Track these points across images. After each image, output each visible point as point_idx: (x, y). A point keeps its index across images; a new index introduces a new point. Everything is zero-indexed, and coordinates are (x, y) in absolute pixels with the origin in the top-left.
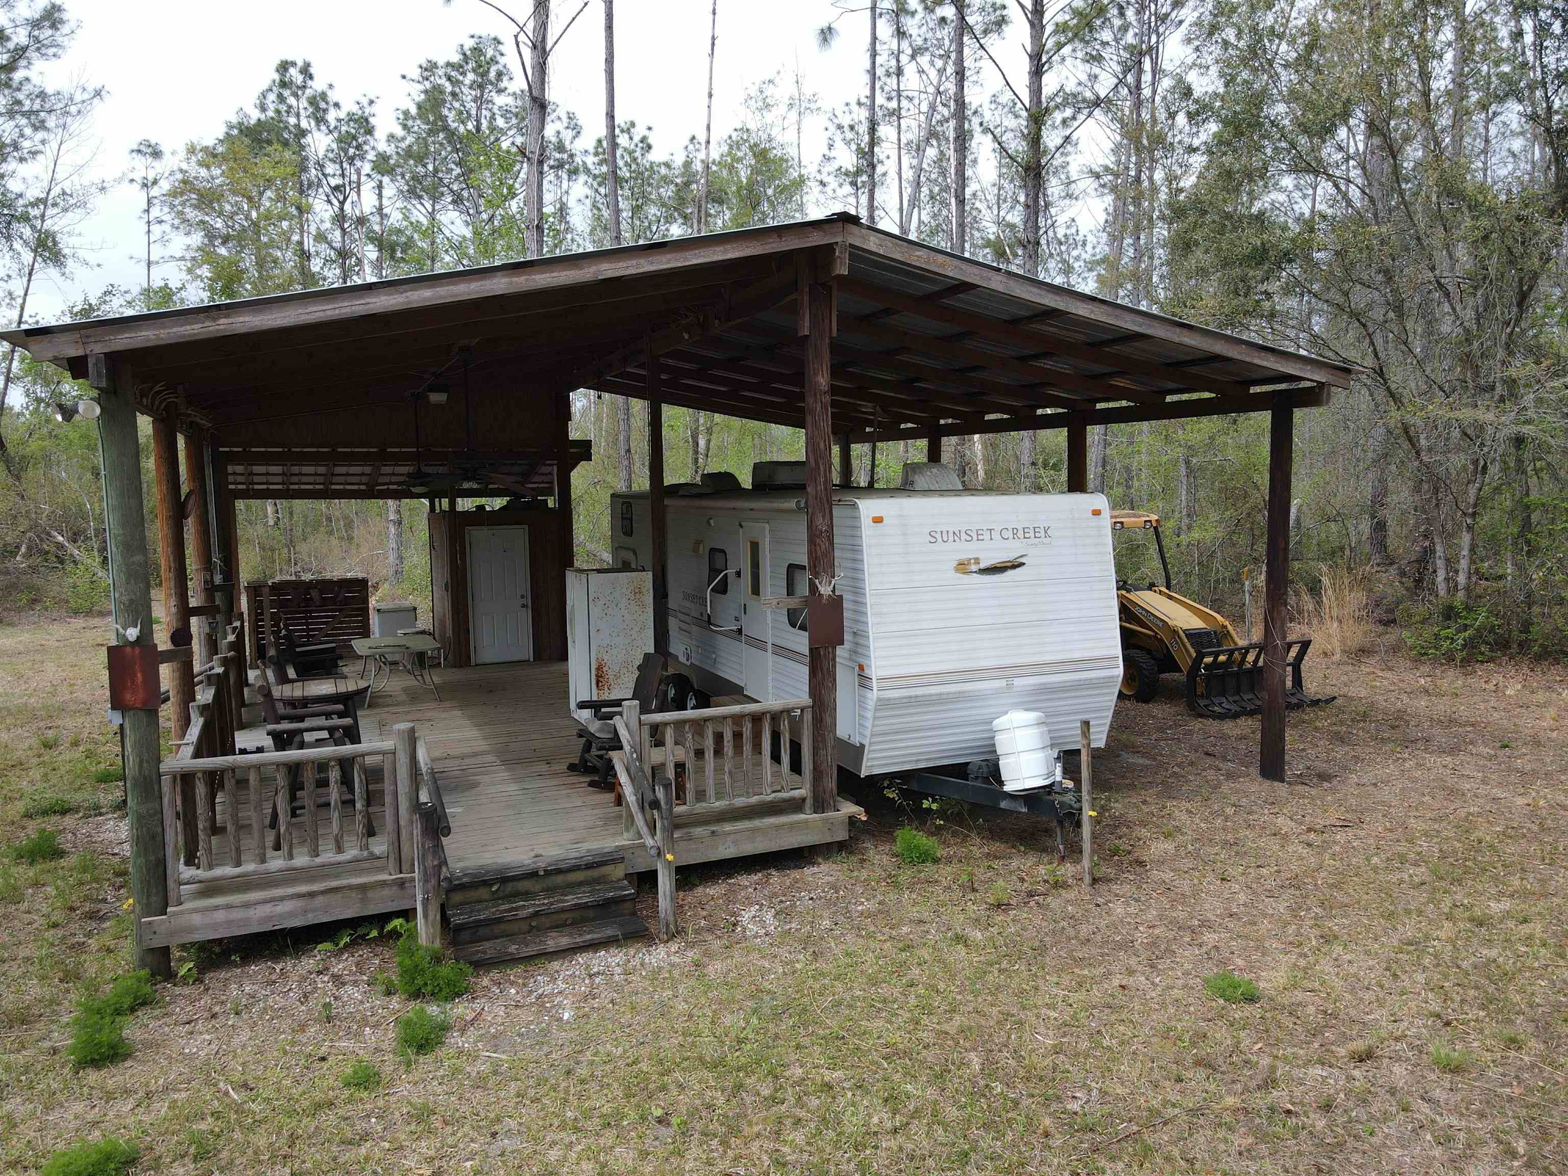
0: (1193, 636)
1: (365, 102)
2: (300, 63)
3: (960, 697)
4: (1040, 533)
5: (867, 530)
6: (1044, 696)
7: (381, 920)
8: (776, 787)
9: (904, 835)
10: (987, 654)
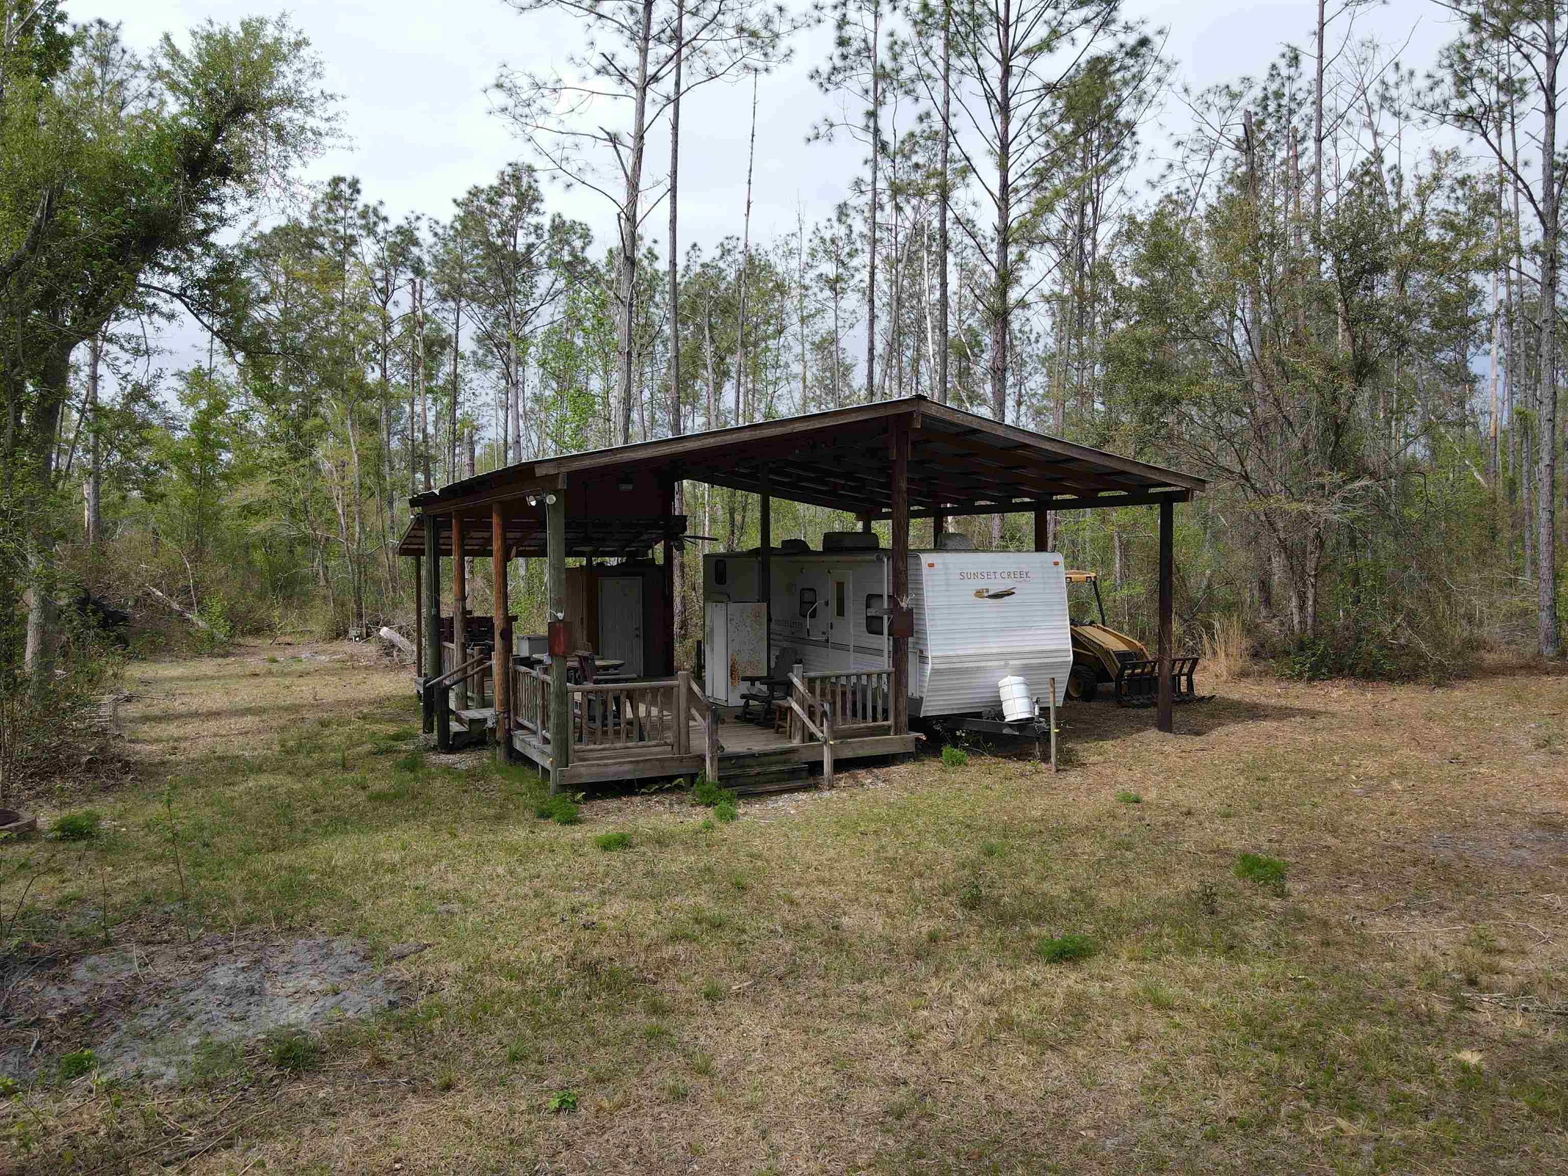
0: (1120, 655)
1: (412, 218)
2: (349, 179)
3: (978, 669)
4: (1023, 575)
5: (925, 569)
6: (1027, 672)
7: (670, 779)
8: (875, 719)
9: (947, 750)
10: (994, 646)
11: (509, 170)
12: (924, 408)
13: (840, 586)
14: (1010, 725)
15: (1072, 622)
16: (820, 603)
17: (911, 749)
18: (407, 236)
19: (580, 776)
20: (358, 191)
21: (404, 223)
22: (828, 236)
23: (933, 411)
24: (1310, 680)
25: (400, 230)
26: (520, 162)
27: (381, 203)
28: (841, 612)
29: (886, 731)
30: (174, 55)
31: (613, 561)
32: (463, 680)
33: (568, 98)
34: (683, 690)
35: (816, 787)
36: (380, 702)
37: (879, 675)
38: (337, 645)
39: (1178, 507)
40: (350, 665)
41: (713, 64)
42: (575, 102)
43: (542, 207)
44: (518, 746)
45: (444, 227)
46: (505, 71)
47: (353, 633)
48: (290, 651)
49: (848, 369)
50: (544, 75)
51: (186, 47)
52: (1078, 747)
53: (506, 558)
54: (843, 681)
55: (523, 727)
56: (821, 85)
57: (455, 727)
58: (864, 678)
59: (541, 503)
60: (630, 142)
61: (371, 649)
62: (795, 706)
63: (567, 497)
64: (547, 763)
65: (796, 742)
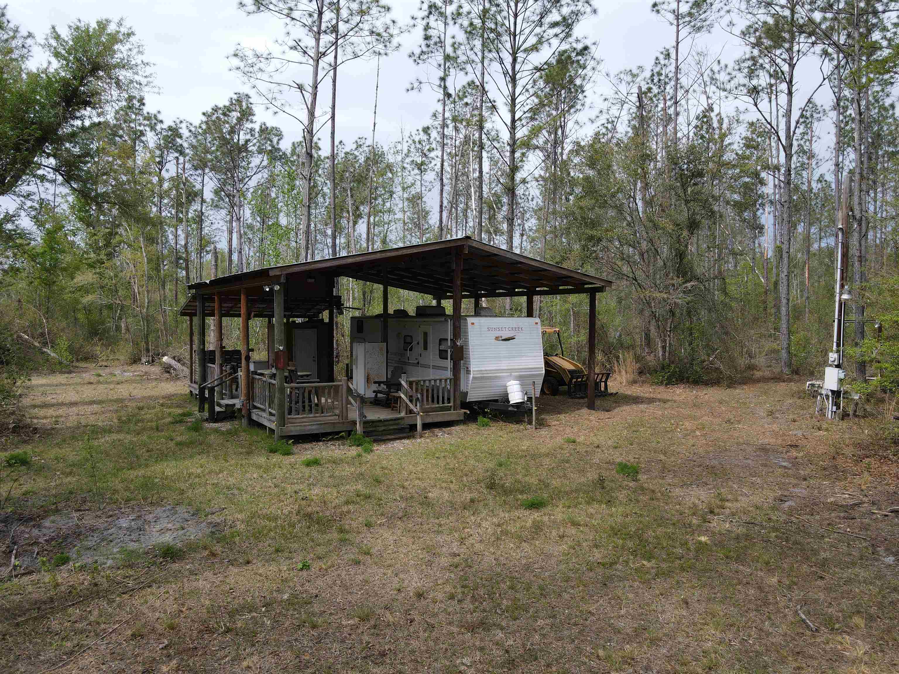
0: (570, 371)
1: (178, 122)
2: (138, 97)
3: (496, 377)
4: (518, 329)
5: (470, 326)
6: (520, 378)
7: (338, 433)
8: (443, 403)
9: (480, 419)
10: (504, 365)
11: (235, 97)
12: (470, 243)
13: (426, 334)
14: (513, 406)
15: (546, 354)
16: (414, 343)
17: (462, 418)
18: (175, 132)
19: (292, 431)
20: (144, 104)
21: (173, 125)
22: (417, 139)
23: (474, 244)
24: (666, 385)
25: (170, 128)
26: (241, 92)
27: (159, 112)
28: (426, 348)
29: (449, 409)
30: (57, 37)
31: (299, 320)
32: (220, 384)
33: (275, 64)
34: (345, 387)
35: (414, 437)
36: (169, 397)
37: (446, 380)
38: (135, 367)
39: (598, 295)
40: (145, 378)
41: (357, 50)
42: (279, 66)
43: (254, 118)
44: (254, 417)
45: (195, 127)
46: (239, 47)
47: (144, 360)
48: (108, 370)
49: (427, 213)
50: (262, 50)
51: (65, 33)
52: (547, 417)
53: (248, 318)
54: (427, 383)
55: (256, 407)
56: (415, 61)
57: (217, 409)
58: (438, 382)
59: (271, 290)
60: (310, 90)
61: (155, 370)
62: (403, 396)
63: (285, 286)
64: (273, 426)
65: (403, 414)
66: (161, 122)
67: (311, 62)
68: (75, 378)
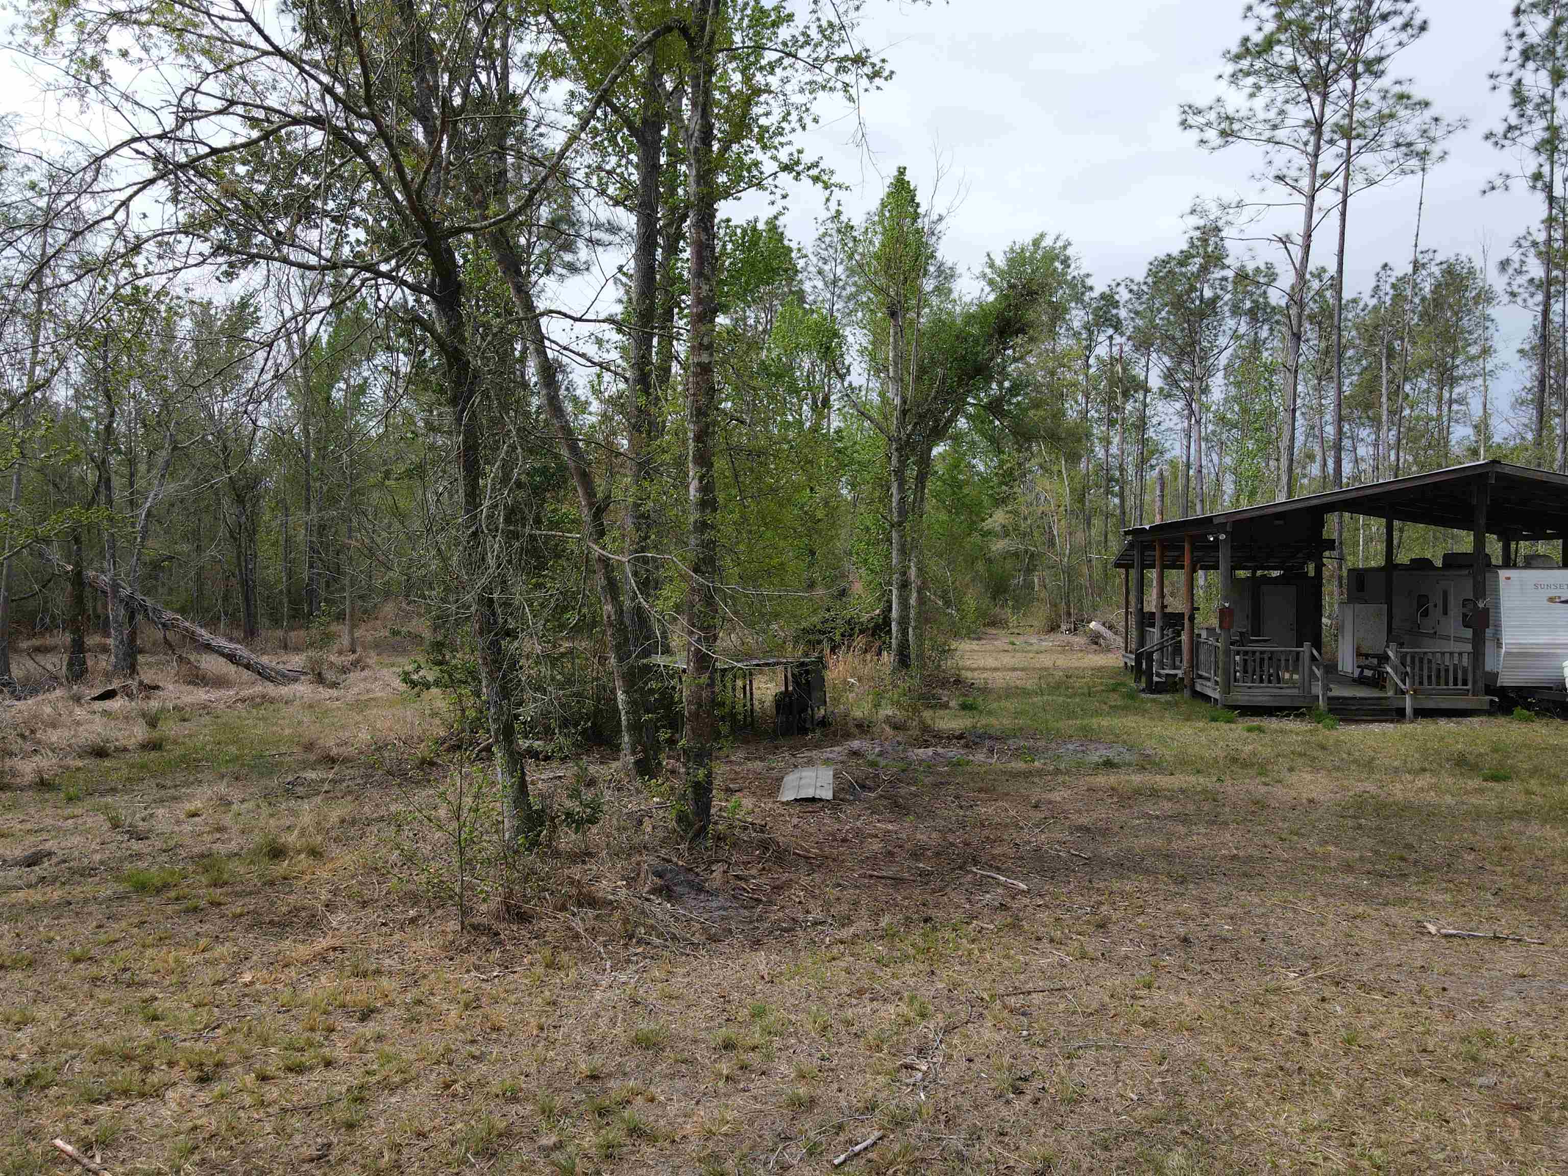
3: (1546, 654)
5: (1503, 582)
7: (1298, 708)
8: (1455, 684)
9: (1518, 710)
10: (1562, 638)
11: (1197, 234)
12: (1500, 470)
13: (1445, 595)
16: (1431, 604)
17: (1486, 707)
18: (1109, 300)
19: (1237, 702)
20: (1069, 266)
21: (1106, 290)
25: (1103, 296)
26: (1207, 224)
27: (1088, 275)
28: (1445, 613)
29: (1464, 693)
31: (1275, 573)
32: (1161, 649)
33: (1247, 213)
34: (1307, 656)
35: (1398, 722)
36: (1100, 669)
37: (1460, 654)
38: (1052, 636)
40: (1066, 648)
41: (1373, 175)
42: (1253, 215)
44: (1198, 688)
45: (1139, 284)
47: (1064, 627)
48: (1021, 638)
53: (1194, 571)
54: (1430, 656)
55: (1201, 677)
56: (1496, 143)
57: (1156, 679)
58: (1447, 656)
59: (1216, 539)
60: (1299, 240)
61: (1079, 640)
62: (1389, 670)
63: (1232, 535)
64: (1217, 696)
65: (1390, 693)
66: (1091, 288)
67: (1303, 200)
68: (988, 646)
